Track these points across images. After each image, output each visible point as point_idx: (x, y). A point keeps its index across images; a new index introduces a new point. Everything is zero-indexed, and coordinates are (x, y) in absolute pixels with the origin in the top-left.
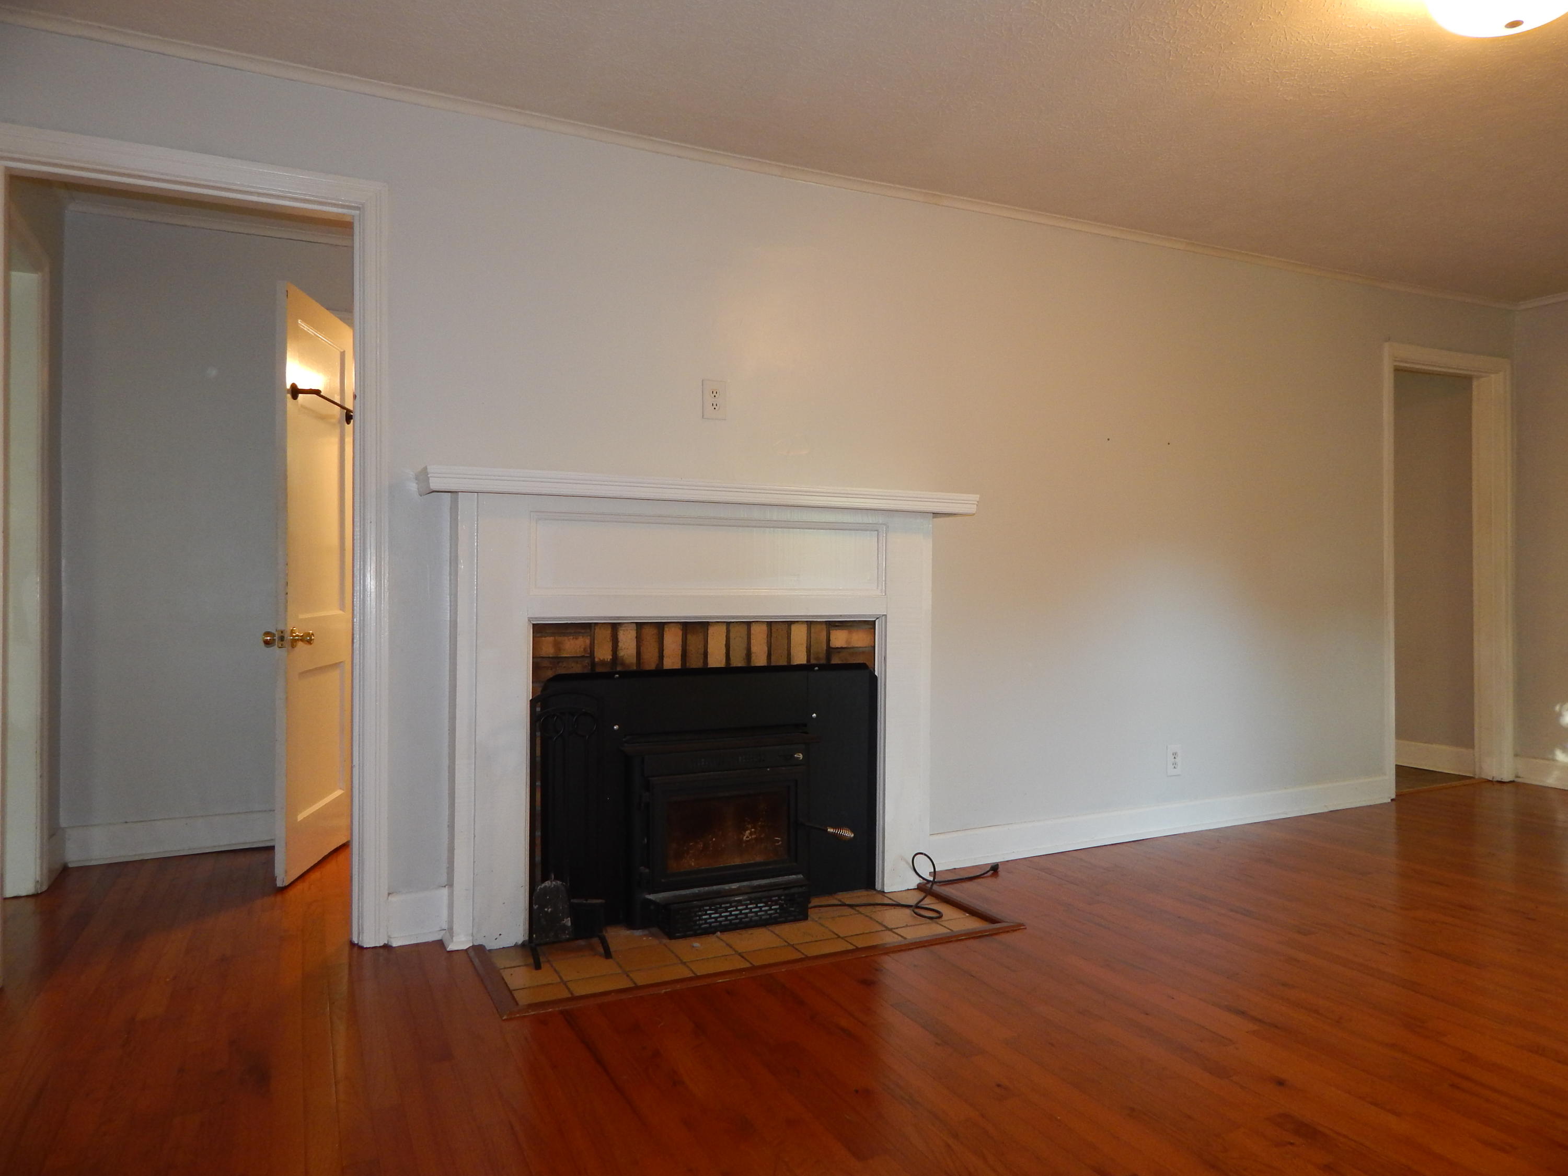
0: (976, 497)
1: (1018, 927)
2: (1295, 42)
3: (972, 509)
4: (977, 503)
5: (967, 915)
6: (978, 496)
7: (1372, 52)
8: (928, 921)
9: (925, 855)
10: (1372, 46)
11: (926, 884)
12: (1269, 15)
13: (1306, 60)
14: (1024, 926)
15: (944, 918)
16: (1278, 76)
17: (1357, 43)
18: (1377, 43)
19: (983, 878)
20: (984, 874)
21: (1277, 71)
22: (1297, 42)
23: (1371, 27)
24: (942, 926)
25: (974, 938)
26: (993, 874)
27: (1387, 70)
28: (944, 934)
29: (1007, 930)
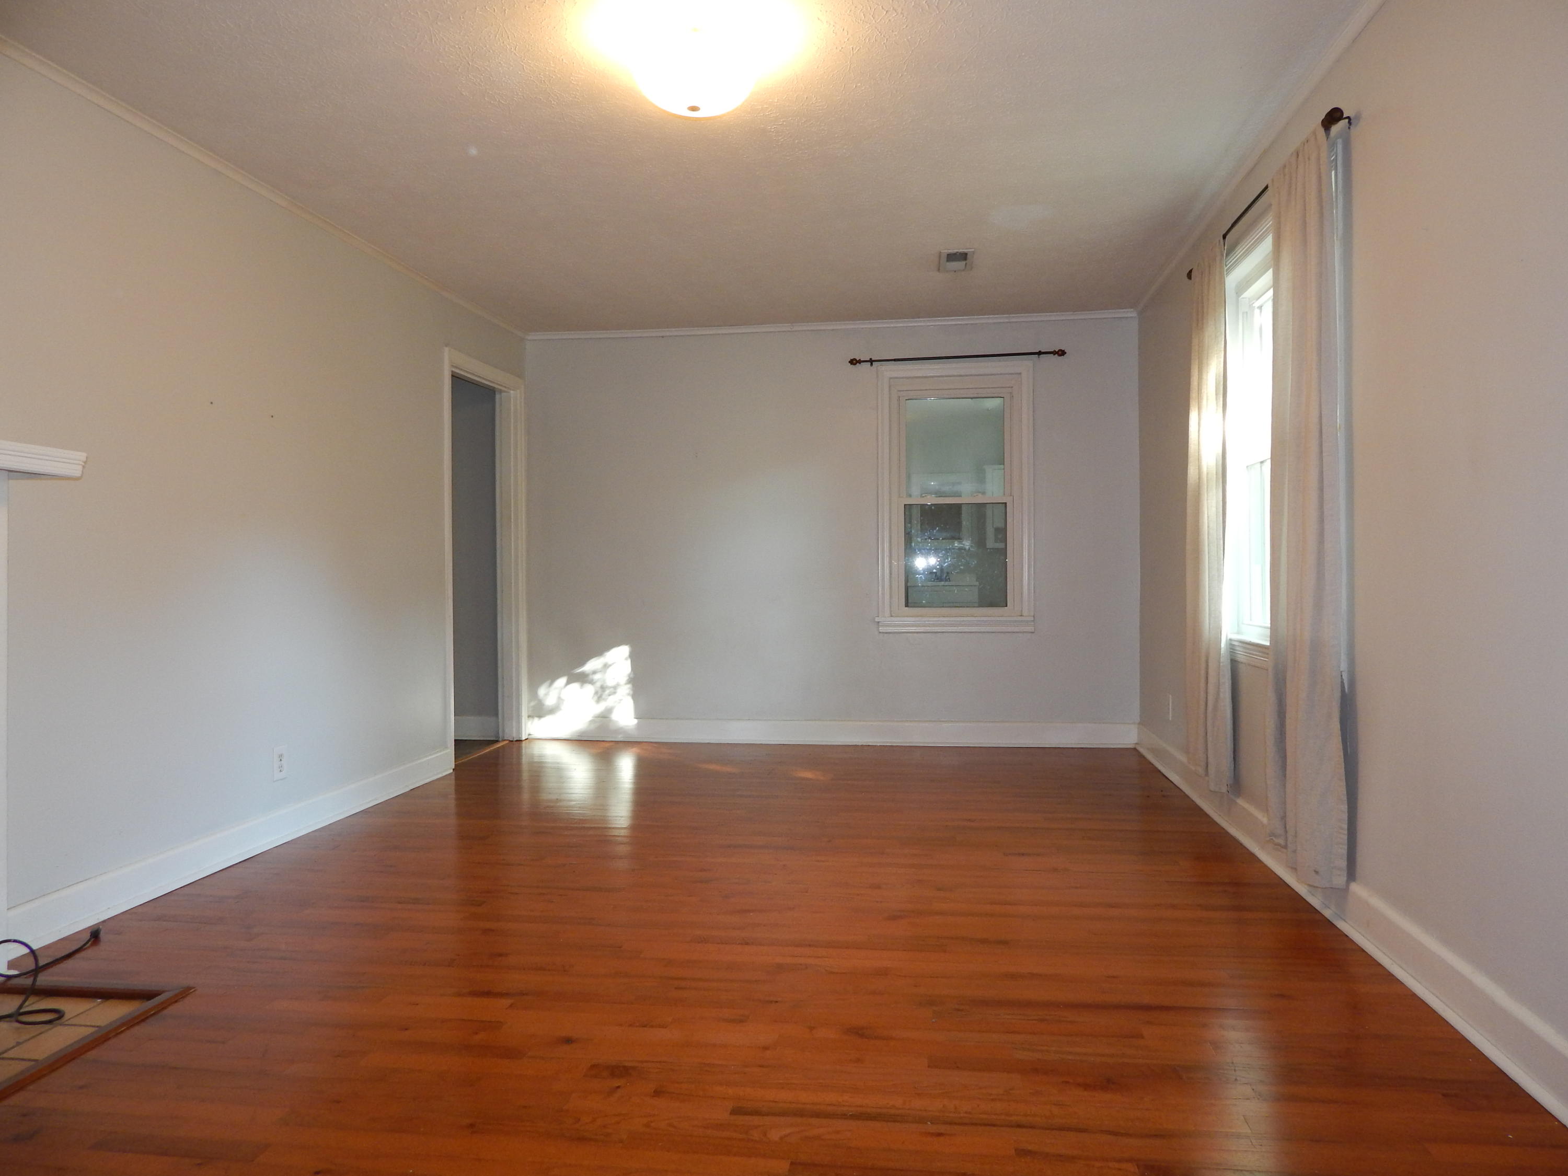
0: (82, 456)
1: (185, 993)
2: (500, 44)
3: (76, 471)
4: (83, 464)
5: (99, 1000)
6: (84, 455)
7: (551, 82)
8: (47, 1027)
9: (15, 941)
10: (554, 77)
11: (6, 981)
12: (495, 8)
13: (499, 65)
14: (194, 988)
15: (67, 1017)
16: (468, 68)
17: (546, 69)
18: (559, 76)
19: (85, 949)
20: (85, 945)
21: (470, 63)
22: (502, 44)
23: (563, 60)
24: (72, 1025)
25: (138, 1023)
26: (94, 941)
27: (553, 102)
28: (92, 1034)
29: (175, 1000)
